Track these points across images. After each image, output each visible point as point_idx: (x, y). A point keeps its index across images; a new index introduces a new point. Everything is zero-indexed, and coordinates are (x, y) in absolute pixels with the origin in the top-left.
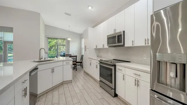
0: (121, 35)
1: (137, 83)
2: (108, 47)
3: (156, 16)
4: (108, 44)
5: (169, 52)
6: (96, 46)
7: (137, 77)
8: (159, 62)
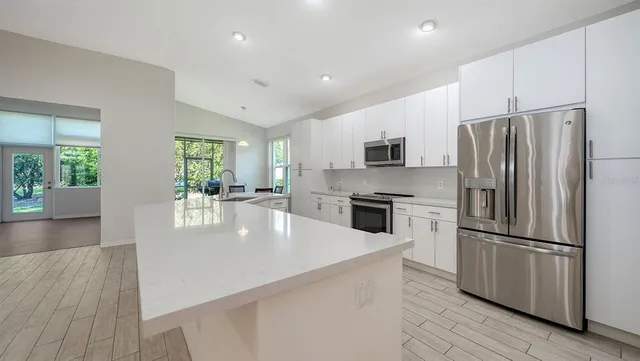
0: (398, 146)
1: (435, 226)
2: (365, 167)
3: (462, 129)
4: (367, 160)
5: (476, 176)
6: (331, 164)
7: (435, 217)
8: (469, 190)
